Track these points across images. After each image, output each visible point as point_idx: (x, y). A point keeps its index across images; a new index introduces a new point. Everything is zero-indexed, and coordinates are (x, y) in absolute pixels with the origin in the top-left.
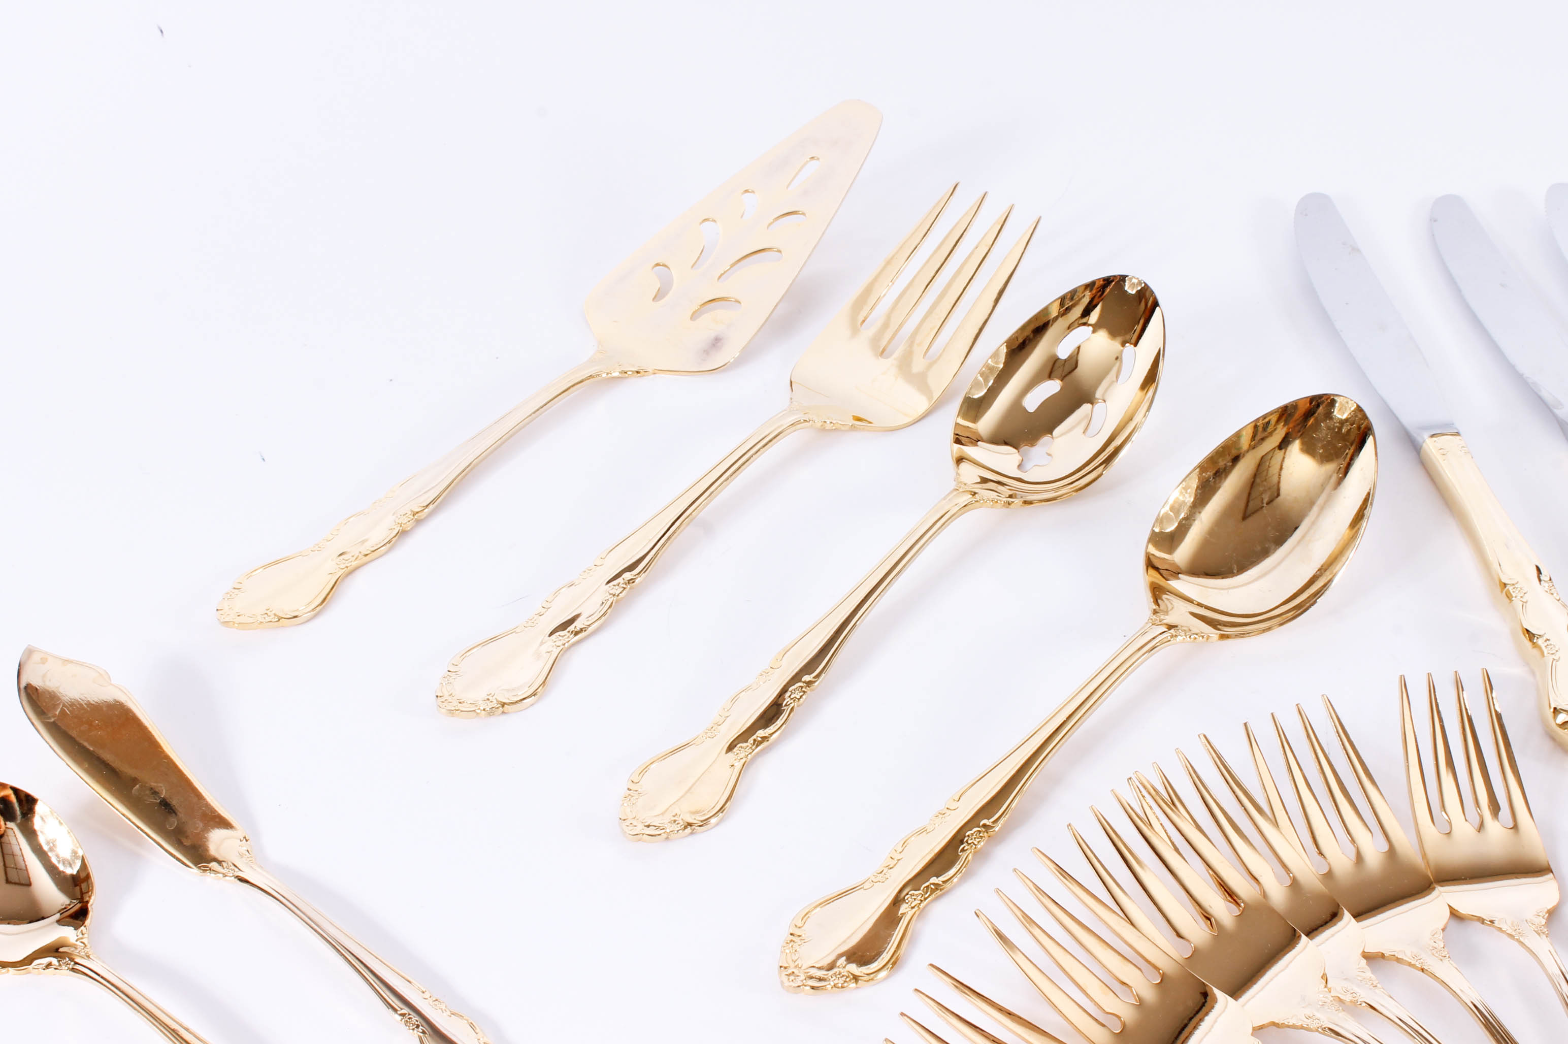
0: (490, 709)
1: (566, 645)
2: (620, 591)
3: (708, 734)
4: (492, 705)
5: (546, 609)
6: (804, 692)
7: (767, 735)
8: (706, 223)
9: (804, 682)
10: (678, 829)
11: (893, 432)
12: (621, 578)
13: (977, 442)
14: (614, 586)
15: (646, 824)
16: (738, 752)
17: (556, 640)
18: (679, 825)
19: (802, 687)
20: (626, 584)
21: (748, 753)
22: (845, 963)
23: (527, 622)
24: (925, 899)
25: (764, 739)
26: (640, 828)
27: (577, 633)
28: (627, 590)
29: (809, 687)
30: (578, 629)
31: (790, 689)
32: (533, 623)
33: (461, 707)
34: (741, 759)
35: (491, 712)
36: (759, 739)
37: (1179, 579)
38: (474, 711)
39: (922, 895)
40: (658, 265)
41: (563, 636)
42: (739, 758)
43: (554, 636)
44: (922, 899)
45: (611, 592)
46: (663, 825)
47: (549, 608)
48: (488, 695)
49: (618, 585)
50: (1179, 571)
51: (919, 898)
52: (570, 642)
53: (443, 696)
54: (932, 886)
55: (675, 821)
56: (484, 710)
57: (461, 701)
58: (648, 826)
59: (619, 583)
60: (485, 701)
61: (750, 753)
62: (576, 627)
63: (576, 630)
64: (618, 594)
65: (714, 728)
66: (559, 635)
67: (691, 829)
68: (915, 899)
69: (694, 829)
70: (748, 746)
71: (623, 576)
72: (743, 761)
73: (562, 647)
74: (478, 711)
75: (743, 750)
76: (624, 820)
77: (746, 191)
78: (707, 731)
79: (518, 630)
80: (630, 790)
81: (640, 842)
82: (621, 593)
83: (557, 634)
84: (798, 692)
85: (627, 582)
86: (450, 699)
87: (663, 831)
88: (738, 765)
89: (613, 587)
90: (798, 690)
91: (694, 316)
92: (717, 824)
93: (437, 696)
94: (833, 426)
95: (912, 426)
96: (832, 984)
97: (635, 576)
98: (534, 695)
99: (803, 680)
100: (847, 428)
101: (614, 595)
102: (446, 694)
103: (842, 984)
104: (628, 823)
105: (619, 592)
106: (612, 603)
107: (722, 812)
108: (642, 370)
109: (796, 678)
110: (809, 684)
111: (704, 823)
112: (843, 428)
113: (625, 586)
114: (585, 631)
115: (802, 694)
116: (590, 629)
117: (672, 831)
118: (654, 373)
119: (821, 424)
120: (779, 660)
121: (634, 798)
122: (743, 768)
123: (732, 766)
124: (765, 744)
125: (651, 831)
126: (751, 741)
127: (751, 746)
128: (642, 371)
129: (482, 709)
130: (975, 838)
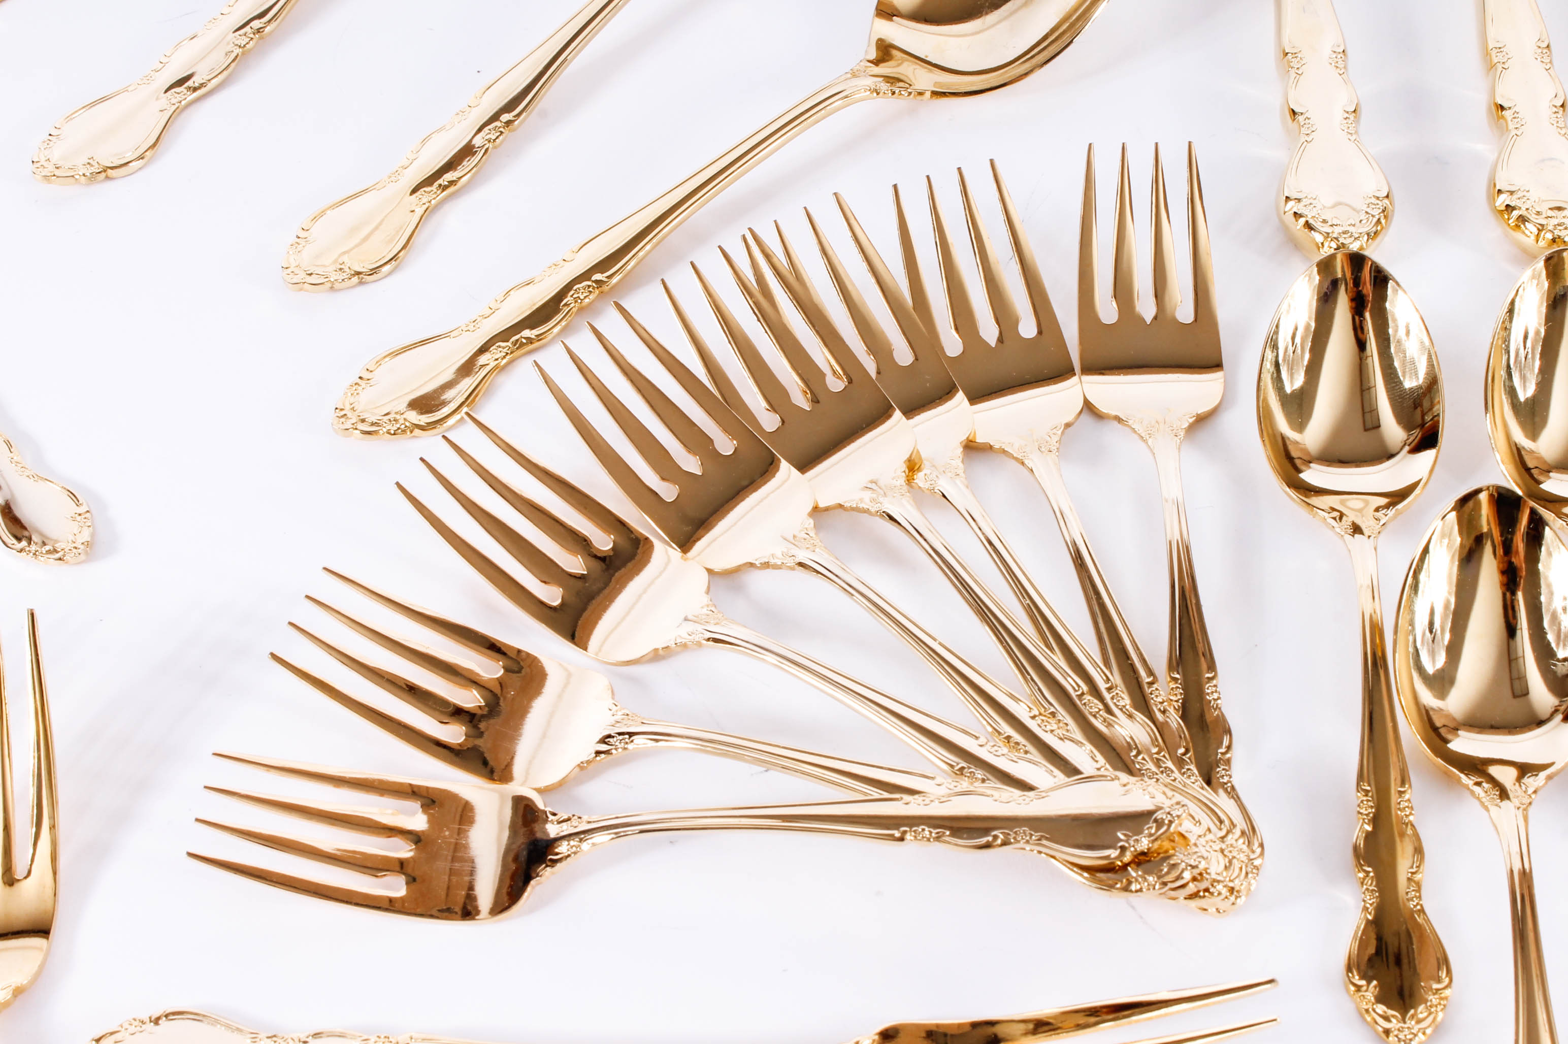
0: (91, 174)
1: (183, 103)
2: (247, 41)
3: (392, 178)
4: (93, 170)
5: (163, 65)
6: (502, 132)
7: (454, 179)
10: (343, 278)
12: (248, 27)
14: (240, 35)
15: (308, 272)
16: (421, 196)
17: (171, 97)
18: (344, 274)
20: (254, 34)
21: (431, 198)
22: (405, 410)
23: (142, 79)
24: (512, 353)
25: (452, 183)
26: (302, 276)
27: (195, 89)
28: (254, 40)
29: (507, 127)
30: (197, 85)
32: (148, 80)
33: (57, 173)
34: (424, 204)
35: (93, 178)
36: (447, 183)
38: (73, 176)
39: (510, 348)
41: (178, 93)
42: (421, 203)
43: (169, 93)
44: (509, 352)
45: (236, 42)
46: (328, 273)
47: (167, 63)
48: (89, 159)
49: (245, 35)
51: (505, 350)
52: (188, 99)
53: (39, 162)
54: (524, 341)
55: (341, 269)
56: (84, 175)
57: (57, 166)
58: (311, 274)
59: (246, 33)
60: (85, 165)
61: (434, 199)
62: (194, 82)
63: (194, 86)
64: (244, 46)
65: (398, 172)
66: (175, 92)
67: (359, 278)
68: (500, 352)
69: (362, 278)
70: (432, 191)
71: (252, 24)
72: (425, 207)
73: (177, 105)
74: (77, 177)
75: (429, 195)
76: (287, 268)
78: (391, 175)
79: (130, 89)
80: (299, 238)
81: (302, 292)
82: (247, 43)
83: (173, 90)
85: (256, 31)
86: (45, 164)
87: (327, 280)
88: (419, 211)
89: (239, 37)
92: (390, 273)
93: (33, 162)
96: (385, 430)
97: (265, 23)
98: (142, 158)
101: (240, 46)
102: (43, 159)
103: (395, 431)
104: (289, 271)
105: (245, 43)
106: (236, 57)
107: (395, 261)
111: (374, 271)
113: (252, 36)
114: (205, 86)
116: (210, 86)
117: (336, 280)
121: (301, 246)
122: (424, 213)
123: (412, 211)
124: (452, 189)
125: (313, 279)
126: (436, 184)
127: (435, 190)
129: (81, 174)
130: (582, 293)
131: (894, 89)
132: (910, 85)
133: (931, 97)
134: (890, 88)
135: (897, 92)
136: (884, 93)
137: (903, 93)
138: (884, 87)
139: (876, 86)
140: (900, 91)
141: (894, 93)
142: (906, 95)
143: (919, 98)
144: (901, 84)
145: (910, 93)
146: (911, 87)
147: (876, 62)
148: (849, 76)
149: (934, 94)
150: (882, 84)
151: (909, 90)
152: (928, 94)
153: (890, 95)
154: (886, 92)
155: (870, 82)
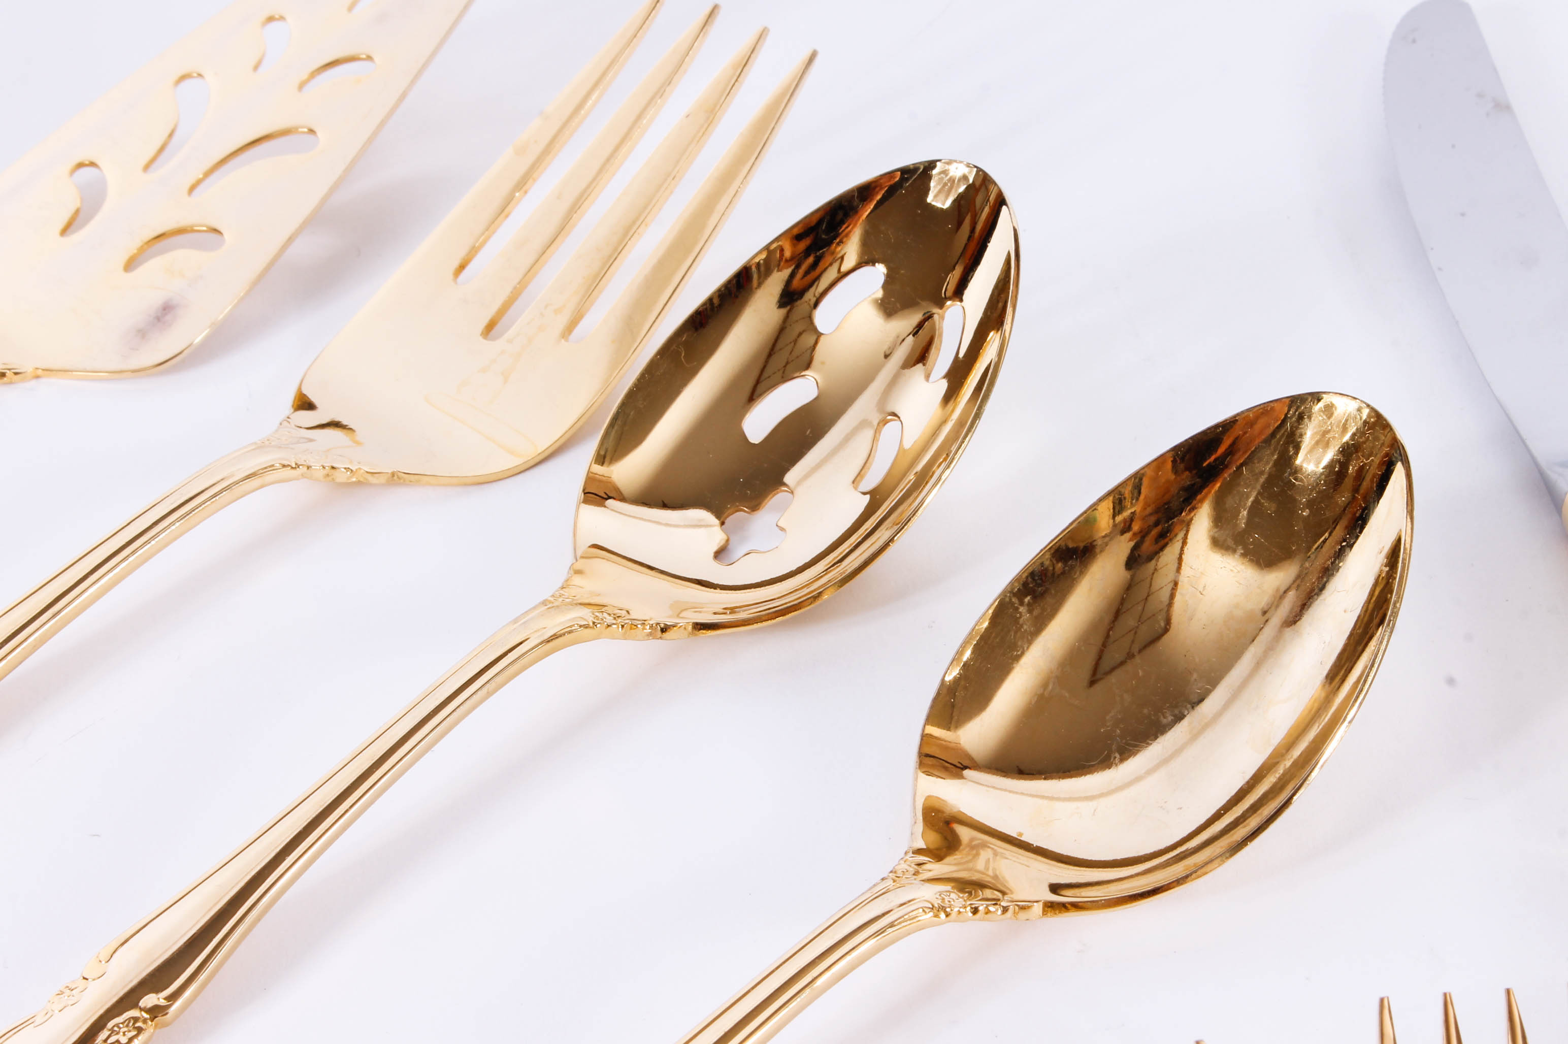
8: (187, 83)
9: (141, 1009)
11: (483, 486)
13: (607, 499)
19: (136, 1019)
31: (110, 1025)
37: (962, 777)
40: (81, 165)
50: (965, 763)
77: (271, 19)
84: (125, 1029)
90: (127, 1026)
91: (131, 265)
94: (351, 477)
95: (527, 473)
99: (142, 1003)
100: (382, 479)
108: (9, 369)
109: (129, 1000)
110: (155, 1012)
112: (372, 480)
115: (134, 1033)
118: (37, 377)
119: (325, 472)
120: (103, 962)
128: (8, 373)
131: (976, 903)
132: (1004, 893)
133: (1045, 913)
134: (969, 903)
135: (981, 908)
136: (959, 912)
137: (992, 909)
138: (957, 900)
139: (943, 899)
140: (988, 906)
141: (975, 911)
142: (999, 912)
143: (1023, 915)
144: (988, 893)
145: (1005, 910)
146: (1006, 898)
147: (938, 854)
148: (889, 883)
149: (1049, 907)
150: (953, 896)
151: (1004, 904)
152: (1038, 908)
153: (970, 914)
154: (961, 910)
155: (930, 893)
